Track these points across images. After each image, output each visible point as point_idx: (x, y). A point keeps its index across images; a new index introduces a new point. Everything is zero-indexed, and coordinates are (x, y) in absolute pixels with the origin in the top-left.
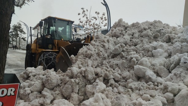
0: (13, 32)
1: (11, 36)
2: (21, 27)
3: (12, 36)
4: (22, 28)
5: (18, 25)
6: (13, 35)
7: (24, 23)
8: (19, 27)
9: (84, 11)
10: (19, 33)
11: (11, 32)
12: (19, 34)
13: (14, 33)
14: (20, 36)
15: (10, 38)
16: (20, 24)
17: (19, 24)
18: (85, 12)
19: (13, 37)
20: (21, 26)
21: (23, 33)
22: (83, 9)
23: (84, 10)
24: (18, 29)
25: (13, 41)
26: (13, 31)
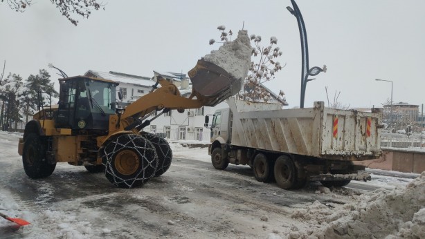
0: (29, 93)
1: (22, 103)
2: (48, 81)
3: (25, 104)
4: (51, 82)
5: (40, 76)
6: (27, 100)
7: (61, 71)
8: (45, 82)
9: (224, 34)
10: (44, 94)
11: (24, 94)
13: (30, 96)
15: (21, 109)
16: (46, 74)
17: (44, 74)
18: (227, 37)
19: (28, 105)
20: (50, 78)
21: (53, 94)
22: (223, 29)
23: (225, 31)
24: (42, 86)
26: (29, 90)
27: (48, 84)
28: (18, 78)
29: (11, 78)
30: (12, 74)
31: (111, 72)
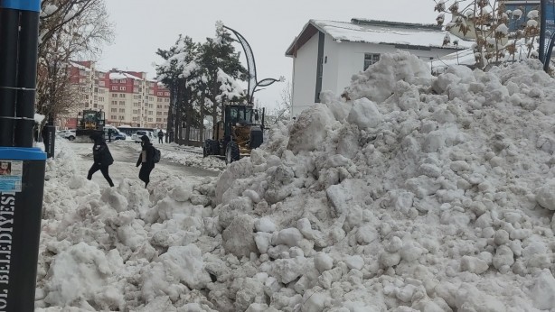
0: (201, 72)
1: (196, 92)
2: (230, 50)
3: (200, 93)
5: (217, 40)
6: (202, 86)
7: (236, 33)
8: (225, 51)
10: (222, 75)
11: (192, 75)
12: (220, 83)
13: (205, 79)
14: (226, 92)
15: (194, 103)
16: (227, 37)
17: (223, 36)
19: (204, 95)
20: (232, 45)
21: (240, 73)
24: (220, 60)
25: (205, 112)
26: (199, 68)
27: (231, 55)
28: (189, 44)
29: (182, 45)
30: (184, 36)
31: (355, 21)
